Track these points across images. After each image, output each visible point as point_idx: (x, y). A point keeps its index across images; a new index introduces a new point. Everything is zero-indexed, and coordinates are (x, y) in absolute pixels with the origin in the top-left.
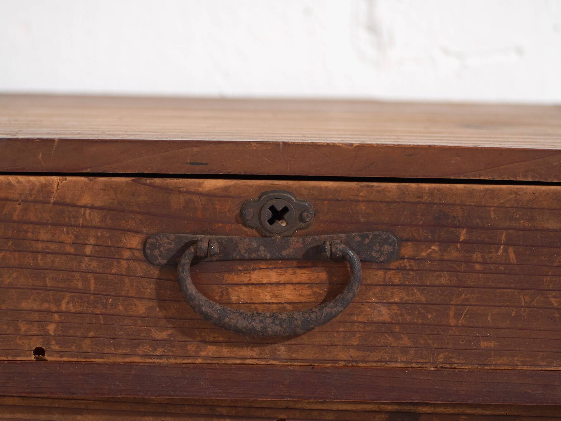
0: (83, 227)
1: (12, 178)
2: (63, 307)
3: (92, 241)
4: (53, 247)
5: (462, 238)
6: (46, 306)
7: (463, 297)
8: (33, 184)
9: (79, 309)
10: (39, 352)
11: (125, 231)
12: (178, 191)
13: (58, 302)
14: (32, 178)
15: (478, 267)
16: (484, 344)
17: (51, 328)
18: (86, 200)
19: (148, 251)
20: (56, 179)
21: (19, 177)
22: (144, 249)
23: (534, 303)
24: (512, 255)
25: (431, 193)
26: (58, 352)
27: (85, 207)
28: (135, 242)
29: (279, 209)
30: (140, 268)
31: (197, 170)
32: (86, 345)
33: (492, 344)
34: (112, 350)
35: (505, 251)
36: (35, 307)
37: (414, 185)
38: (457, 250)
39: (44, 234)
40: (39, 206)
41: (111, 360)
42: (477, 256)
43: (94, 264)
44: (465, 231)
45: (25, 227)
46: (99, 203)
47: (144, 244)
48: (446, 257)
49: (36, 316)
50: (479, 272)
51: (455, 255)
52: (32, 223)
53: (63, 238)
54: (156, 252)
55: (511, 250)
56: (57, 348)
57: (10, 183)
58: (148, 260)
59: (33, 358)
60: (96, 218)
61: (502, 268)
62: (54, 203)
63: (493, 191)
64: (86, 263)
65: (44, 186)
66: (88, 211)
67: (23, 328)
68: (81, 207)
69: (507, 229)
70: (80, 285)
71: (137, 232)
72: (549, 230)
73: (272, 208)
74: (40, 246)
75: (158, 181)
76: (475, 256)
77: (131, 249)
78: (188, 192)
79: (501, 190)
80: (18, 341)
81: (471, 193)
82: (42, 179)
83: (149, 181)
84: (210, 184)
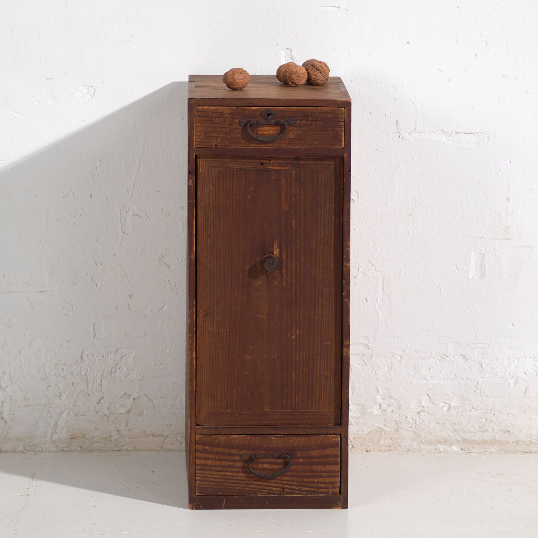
0: (226, 118)
1: (209, 107)
2: (221, 135)
3: (228, 121)
4: (219, 122)
5: (310, 119)
6: (217, 135)
7: (310, 132)
8: (214, 108)
9: (225, 136)
10: (216, 145)
11: (235, 119)
12: (246, 109)
13: (220, 135)
14: (214, 107)
15: (314, 126)
16: (315, 143)
17: (219, 140)
18: (226, 112)
19: (240, 123)
20: (219, 107)
21: (211, 107)
22: (239, 123)
23: (326, 134)
24: (321, 123)
25: (303, 109)
26: (220, 146)
27: (226, 113)
28: (237, 121)
29: (269, 113)
30: (238, 127)
31: (251, 105)
32: (226, 144)
33: (317, 143)
34: (232, 145)
36: (215, 136)
37: (299, 108)
38: (309, 122)
39: (217, 119)
40: (216, 113)
41: (232, 147)
42: (313, 123)
43: (228, 126)
44: (311, 118)
45: (212, 118)
46: (229, 113)
47: (239, 121)
48: (306, 124)
49: (215, 138)
50: (314, 127)
51: (308, 123)
52: (214, 117)
53: (221, 120)
54: (242, 123)
56: (219, 145)
57: (209, 108)
58: (240, 125)
59: (215, 147)
60: (228, 116)
61: (319, 126)
62: (219, 113)
63: (317, 109)
64: (226, 126)
65: (217, 109)
66: (227, 114)
67: (212, 140)
68: (225, 113)
69: (320, 117)
70: (225, 131)
71: (238, 119)
72: (329, 117)
73: (268, 113)
74: (216, 122)
75: (242, 107)
77: (236, 123)
78: (249, 110)
79: (319, 108)
80: (212, 143)
81: (312, 109)
82: (216, 107)
83: (240, 107)
84: (254, 108)
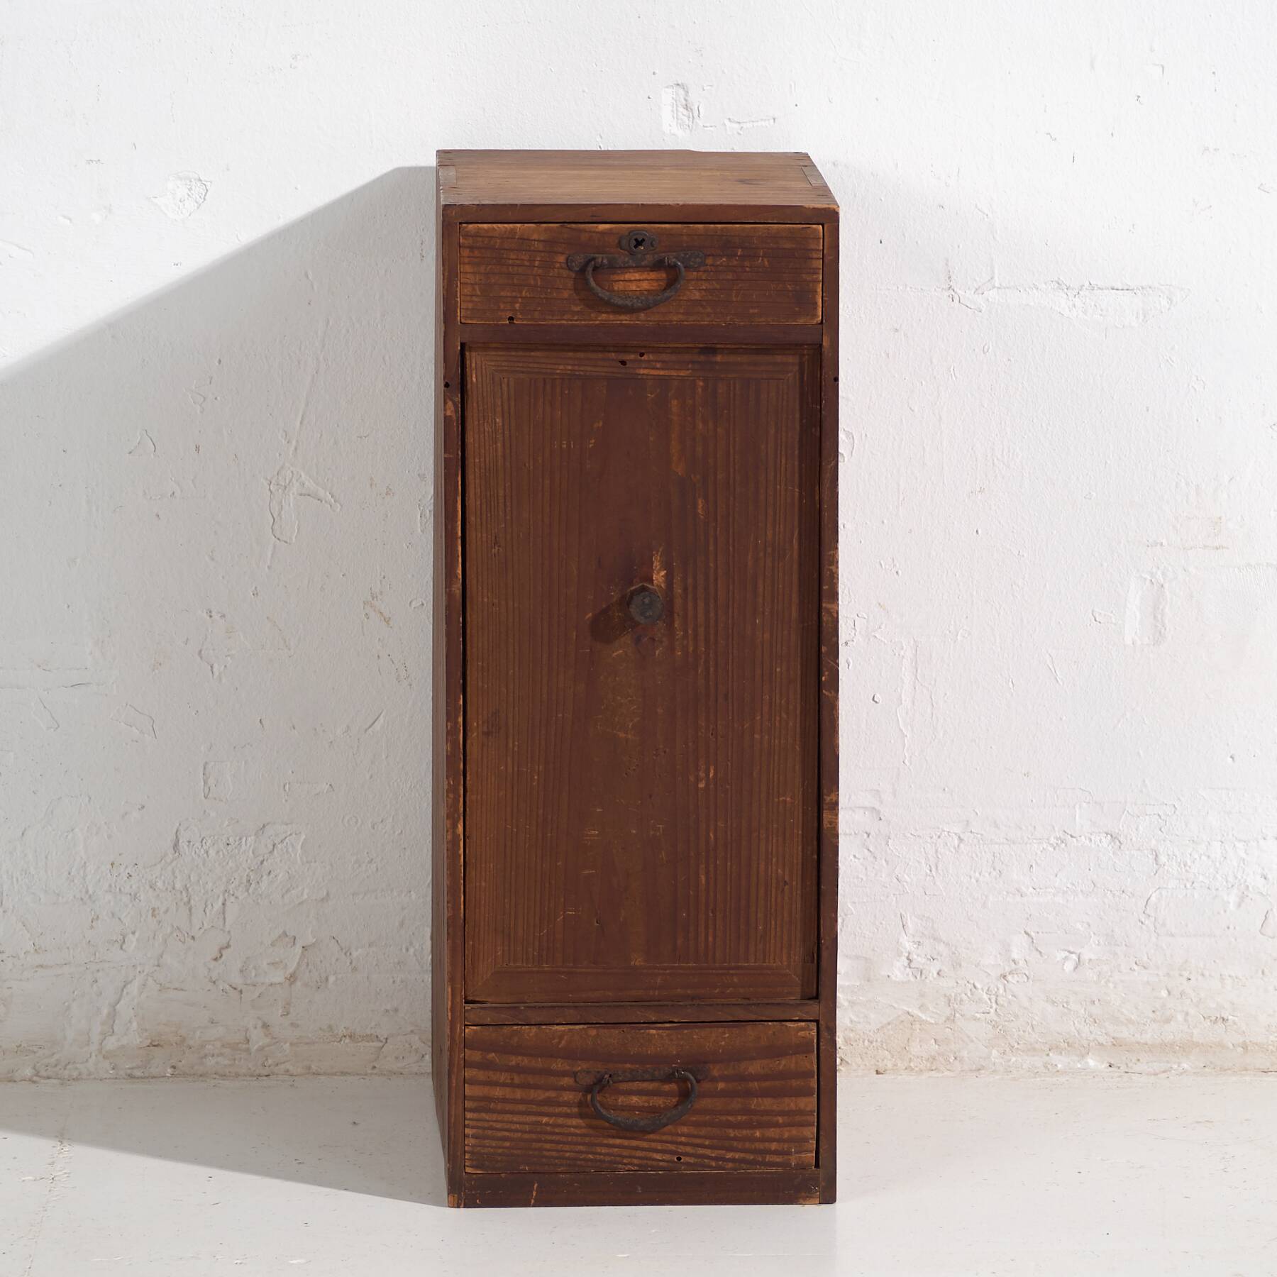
0: (534, 251)
1: (494, 225)
2: (524, 294)
3: (539, 259)
4: (518, 262)
5: (739, 254)
6: (514, 294)
7: (740, 285)
8: (506, 228)
9: (532, 296)
10: (511, 319)
11: (557, 253)
12: (585, 231)
13: (521, 292)
14: (506, 225)
15: (748, 269)
16: (751, 311)
17: (517, 306)
18: (535, 237)
19: (569, 264)
20: (519, 225)
21: (499, 225)
22: (567, 263)
23: (778, 288)
24: (766, 263)
25: (722, 229)
26: (521, 319)
27: (535, 240)
28: (562, 259)
29: (640, 239)
30: (565, 273)
31: (595, 219)
32: (536, 315)
33: (756, 311)
34: (550, 317)
35: (762, 260)
36: (509, 294)
37: (712, 226)
38: (736, 260)
39: (512, 256)
40: (509, 240)
41: (550, 323)
42: (747, 264)
43: (540, 271)
44: (740, 250)
45: (502, 251)
46: (542, 239)
47: (567, 259)
48: (730, 264)
49: (509, 300)
50: (749, 272)
51: (735, 263)
52: (507, 250)
53: (523, 257)
54: (574, 264)
55: (765, 260)
56: (520, 316)
57: (494, 228)
58: (570, 268)
59: (508, 322)
60: (541, 246)
61: (761, 270)
62: (518, 238)
63: (755, 228)
64: (535, 270)
65: (512, 230)
66: (536, 242)
67: (502, 306)
68: (532, 240)
69: (763, 248)
70: (532, 282)
71: (562, 253)
72: (784, 249)
73: (636, 240)
74: (511, 262)
75: (574, 226)
76: (746, 263)
77: (560, 263)
78: (590, 232)
79: (760, 227)
80: (500, 313)
81: (743, 229)
82: (511, 225)
83: (569, 226)
84: (602, 227)
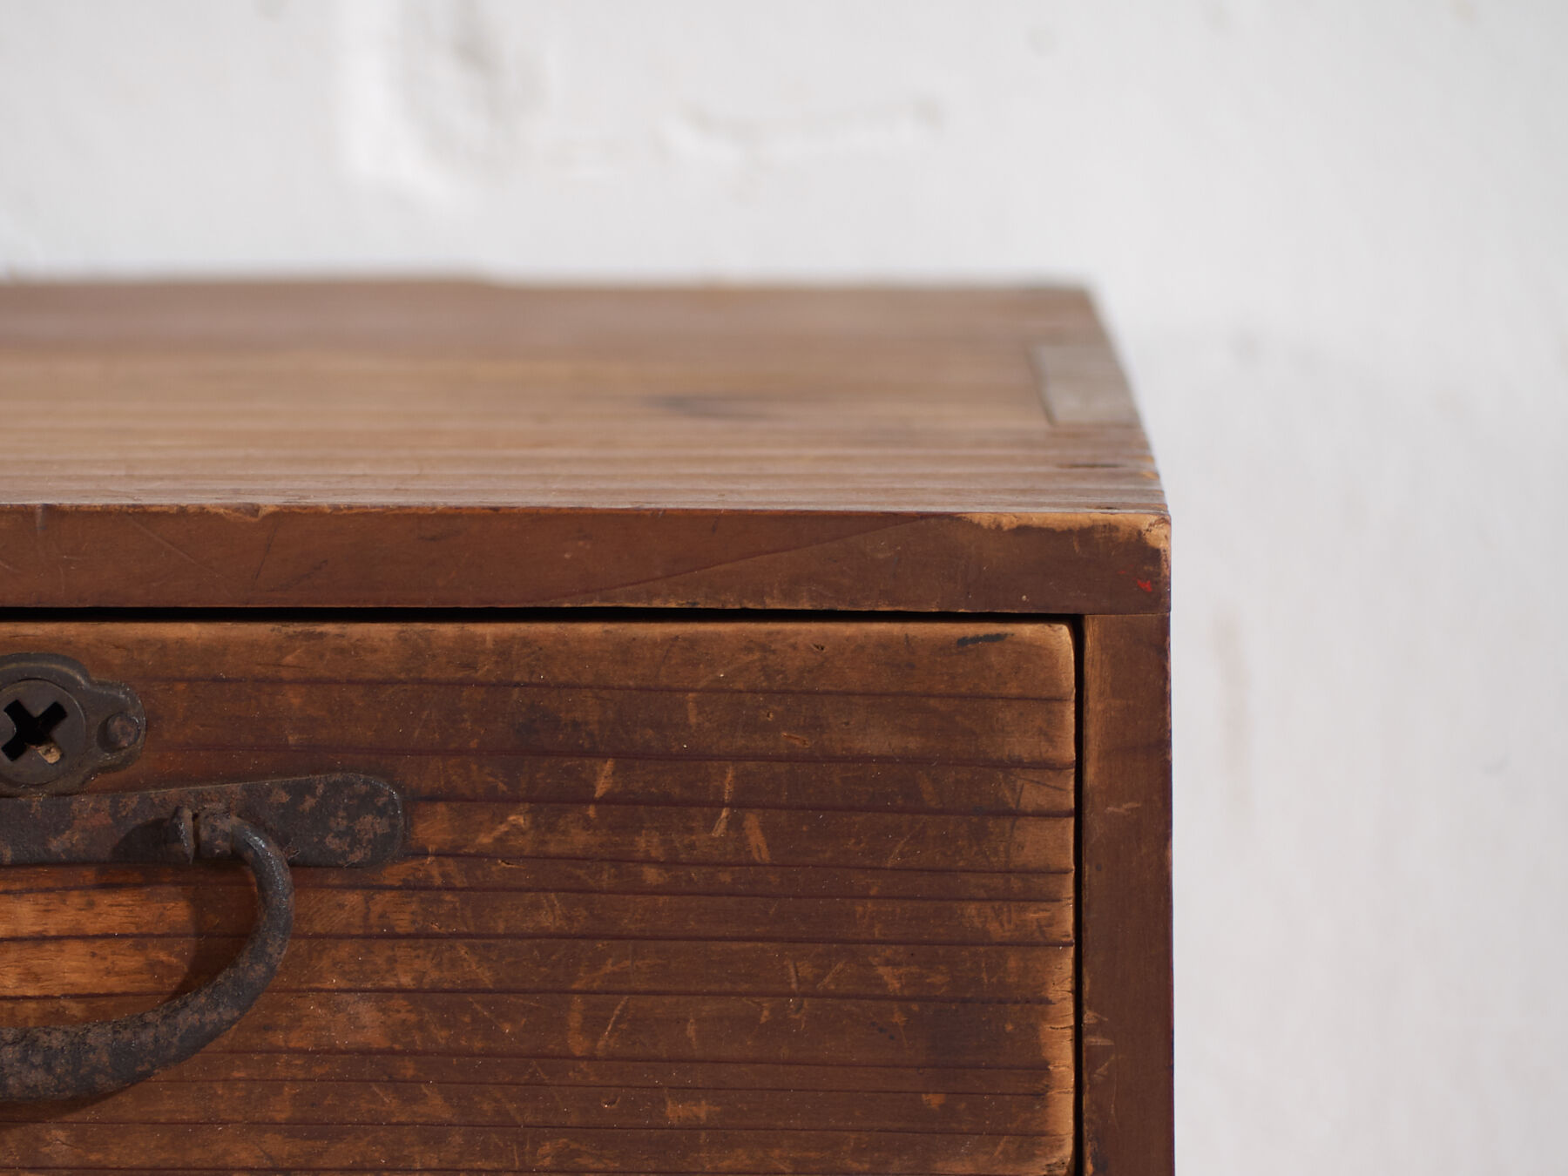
5: (601, 787)
7: (609, 967)
15: (651, 875)
16: (676, 1111)
23: (828, 983)
24: (756, 839)
25: (503, 650)
29: (37, 710)
33: (702, 1111)
35: (735, 824)
37: (448, 630)
38: (588, 825)
42: (647, 843)
44: (609, 766)
48: (553, 848)
50: (655, 891)
51: (580, 839)
55: (752, 821)
61: (726, 877)
63: (692, 642)
69: (738, 758)
72: (866, 759)
73: (16, 710)
76: (641, 842)
79: (719, 637)
81: (626, 651)
